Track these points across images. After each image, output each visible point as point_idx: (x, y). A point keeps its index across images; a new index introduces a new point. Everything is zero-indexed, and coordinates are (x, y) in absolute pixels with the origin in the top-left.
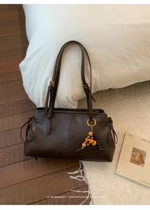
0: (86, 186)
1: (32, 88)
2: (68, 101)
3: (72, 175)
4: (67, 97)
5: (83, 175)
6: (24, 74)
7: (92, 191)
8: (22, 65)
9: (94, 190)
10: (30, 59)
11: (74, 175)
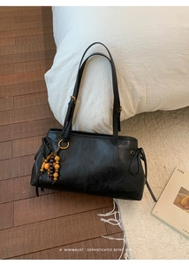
0: (120, 233)
1: (59, 105)
2: (105, 124)
3: (103, 217)
4: (103, 119)
5: (118, 218)
6: (50, 87)
7: (128, 239)
8: (48, 75)
9: (130, 238)
10: (59, 68)
11: (106, 218)
